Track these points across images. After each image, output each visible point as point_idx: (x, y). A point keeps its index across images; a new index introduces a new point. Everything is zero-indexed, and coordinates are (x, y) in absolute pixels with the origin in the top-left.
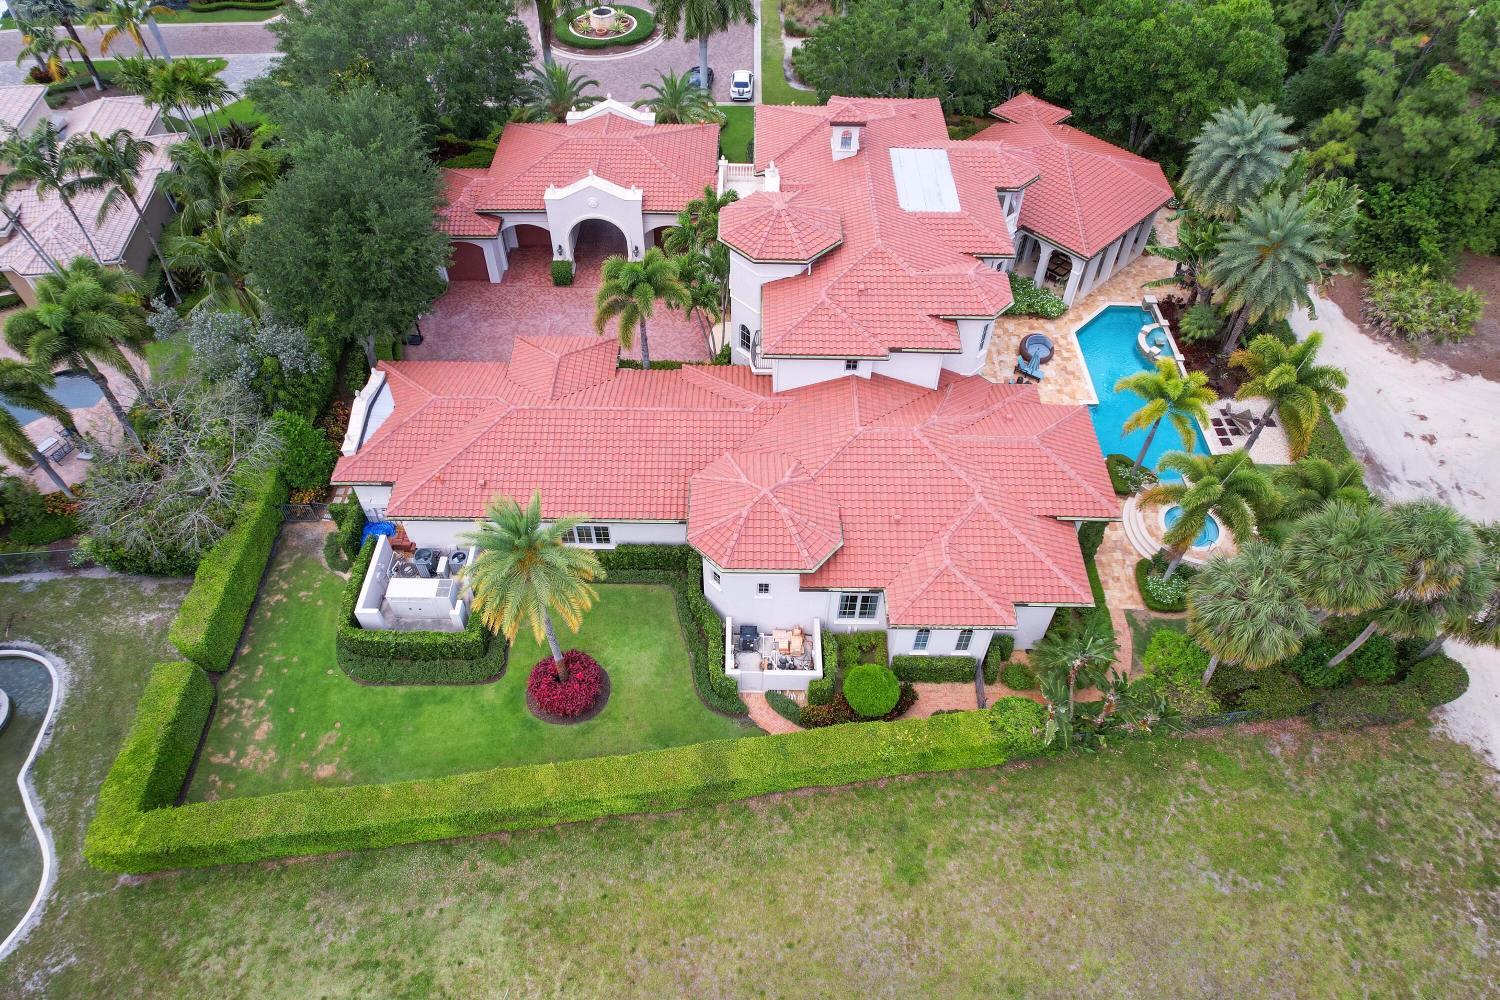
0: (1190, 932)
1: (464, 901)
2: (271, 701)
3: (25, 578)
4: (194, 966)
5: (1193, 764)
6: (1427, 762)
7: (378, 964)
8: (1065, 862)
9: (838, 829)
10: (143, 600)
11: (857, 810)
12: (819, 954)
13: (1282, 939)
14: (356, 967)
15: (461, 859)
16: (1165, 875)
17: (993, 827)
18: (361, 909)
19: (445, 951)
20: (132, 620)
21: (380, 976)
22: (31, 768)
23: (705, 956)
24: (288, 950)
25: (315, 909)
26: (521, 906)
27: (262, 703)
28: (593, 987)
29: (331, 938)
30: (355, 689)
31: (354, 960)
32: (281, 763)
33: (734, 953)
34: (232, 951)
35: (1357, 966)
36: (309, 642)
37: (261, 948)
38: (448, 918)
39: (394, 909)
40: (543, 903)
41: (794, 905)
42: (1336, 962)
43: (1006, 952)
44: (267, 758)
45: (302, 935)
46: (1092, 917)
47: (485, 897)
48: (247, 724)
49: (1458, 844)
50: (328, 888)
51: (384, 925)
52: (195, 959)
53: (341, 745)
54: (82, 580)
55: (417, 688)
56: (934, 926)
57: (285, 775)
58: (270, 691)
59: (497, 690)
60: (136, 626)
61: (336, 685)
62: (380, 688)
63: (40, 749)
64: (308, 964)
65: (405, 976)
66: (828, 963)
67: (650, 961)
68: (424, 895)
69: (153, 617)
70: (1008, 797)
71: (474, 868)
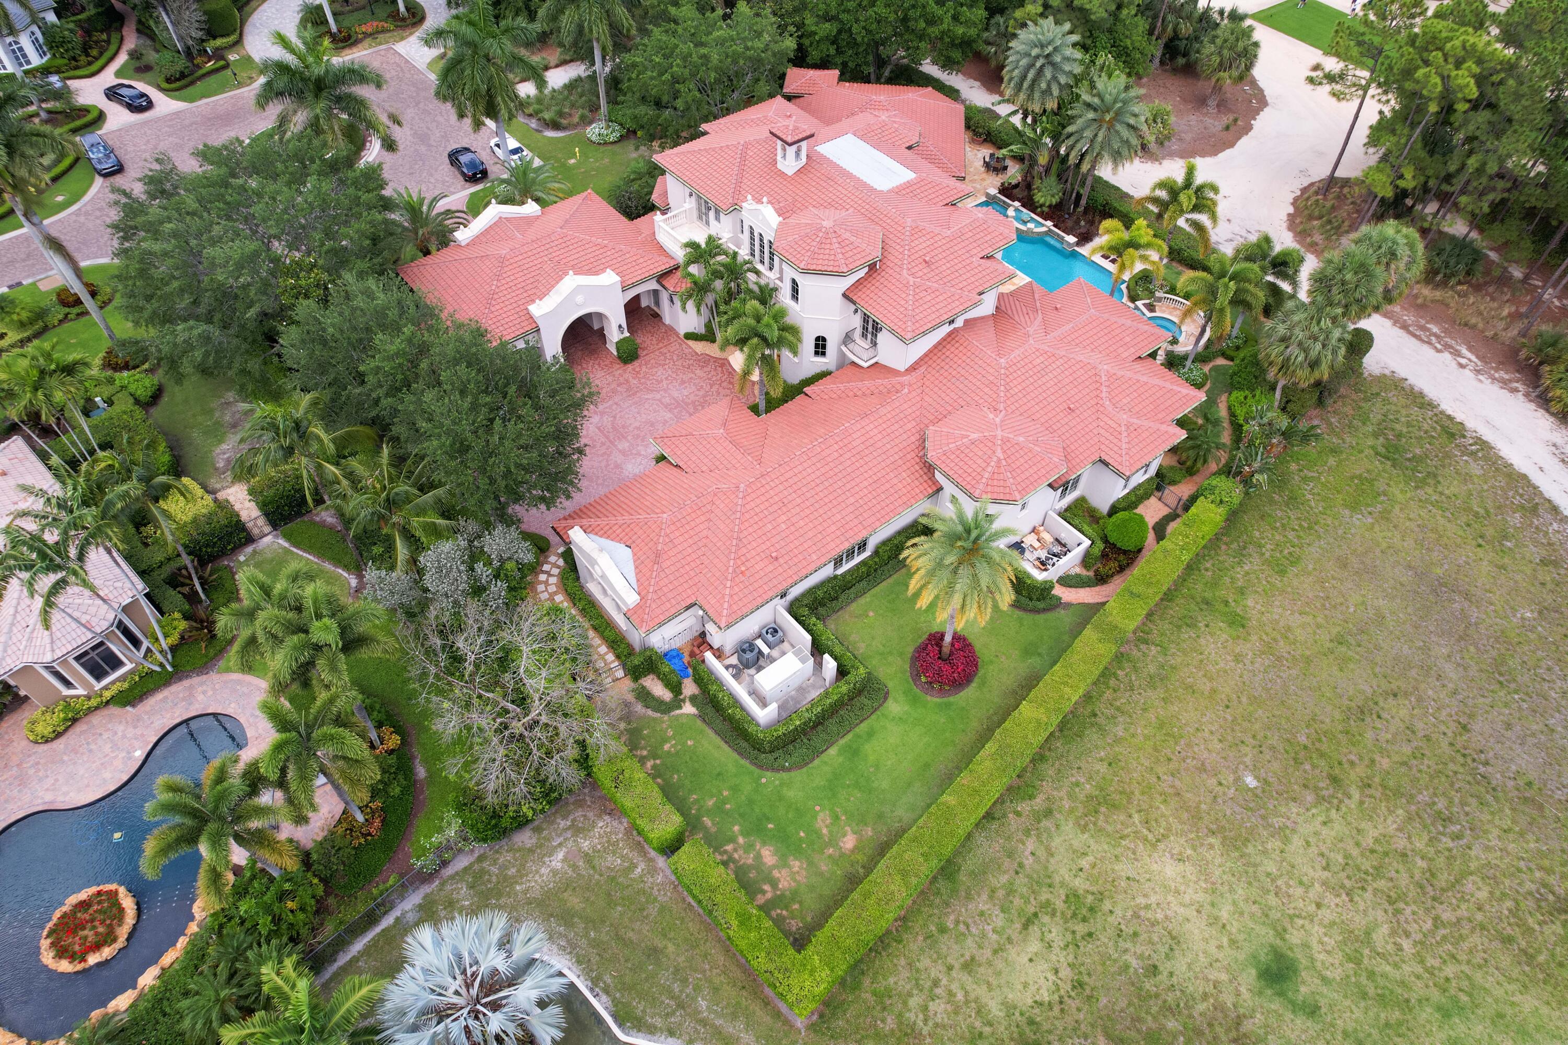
0: (1378, 551)
1: (1038, 836)
2: (746, 833)
3: (396, 913)
4: (926, 1021)
5: (1293, 466)
6: (1378, 394)
7: (1036, 915)
8: (1294, 560)
9: (1179, 627)
10: (531, 851)
11: (1176, 609)
12: (1244, 700)
13: (1412, 525)
14: (1026, 926)
15: (1004, 816)
16: (1340, 532)
17: (1246, 568)
18: (985, 897)
19: (1063, 871)
20: (544, 870)
21: (1046, 919)
22: (620, 1025)
23: (1196, 749)
24: (973, 959)
25: (957, 922)
26: (1072, 810)
27: (741, 840)
28: (1163, 816)
29: (989, 928)
30: (797, 776)
31: (1018, 926)
32: (811, 863)
33: (1206, 734)
34: (938, 991)
35: (1448, 514)
36: (719, 774)
37: (954, 973)
38: (1041, 853)
39: (1004, 879)
40: (1082, 797)
41: (1205, 686)
42: (1442, 521)
43: (1319, 626)
44: (796, 869)
45: (969, 942)
46: (1334, 578)
47: (1045, 823)
48: (750, 861)
49: (1426, 427)
50: (947, 904)
51: (1010, 892)
52: (921, 1016)
53: (837, 818)
54: (452, 877)
55: (842, 742)
56: (1275, 640)
57: (824, 868)
58: (736, 828)
59: (896, 701)
60: (555, 872)
61: (781, 785)
62: (817, 762)
63: (606, 1008)
64: (995, 952)
65: (1059, 904)
66: (1253, 700)
67: (1173, 775)
68: (1010, 855)
69: (560, 855)
70: (1234, 546)
71: (1018, 814)
